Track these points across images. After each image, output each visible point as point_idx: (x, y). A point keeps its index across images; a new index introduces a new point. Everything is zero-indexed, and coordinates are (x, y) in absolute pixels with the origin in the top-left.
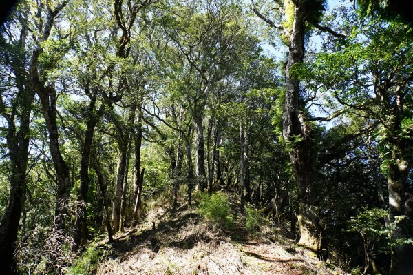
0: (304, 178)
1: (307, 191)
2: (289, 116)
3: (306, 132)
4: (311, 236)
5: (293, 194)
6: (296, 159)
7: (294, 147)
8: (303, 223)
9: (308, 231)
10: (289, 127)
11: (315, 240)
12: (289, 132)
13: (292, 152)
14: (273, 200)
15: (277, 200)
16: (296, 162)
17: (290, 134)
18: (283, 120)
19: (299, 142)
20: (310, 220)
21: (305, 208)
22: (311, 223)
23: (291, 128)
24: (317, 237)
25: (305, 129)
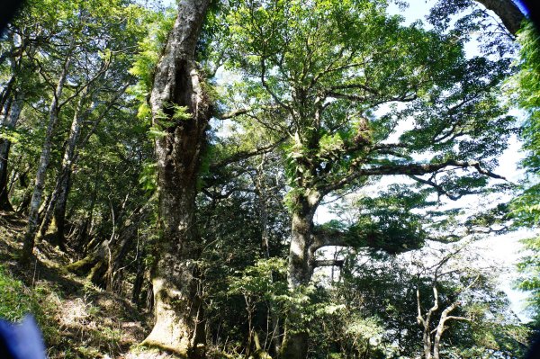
0: (178, 199)
1: (180, 228)
2: (172, 66)
3: (200, 105)
4: (177, 322)
5: (148, 233)
6: (170, 157)
7: (171, 130)
8: (164, 295)
9: (171, 312)
10: (167, 87)
11: (184, 329)
12: (165, 94)
13: (163, 140)
14: (106, 243)
15: (114, 244)
16: (169, 164)
17: (168, 100)
18: (157, 70)
19: (182, 121)
20: (179, 288)
21: (171, 264)
22: (179, 293)
23: (171, 89)
24: (188, 321)
25: (199, 100)
